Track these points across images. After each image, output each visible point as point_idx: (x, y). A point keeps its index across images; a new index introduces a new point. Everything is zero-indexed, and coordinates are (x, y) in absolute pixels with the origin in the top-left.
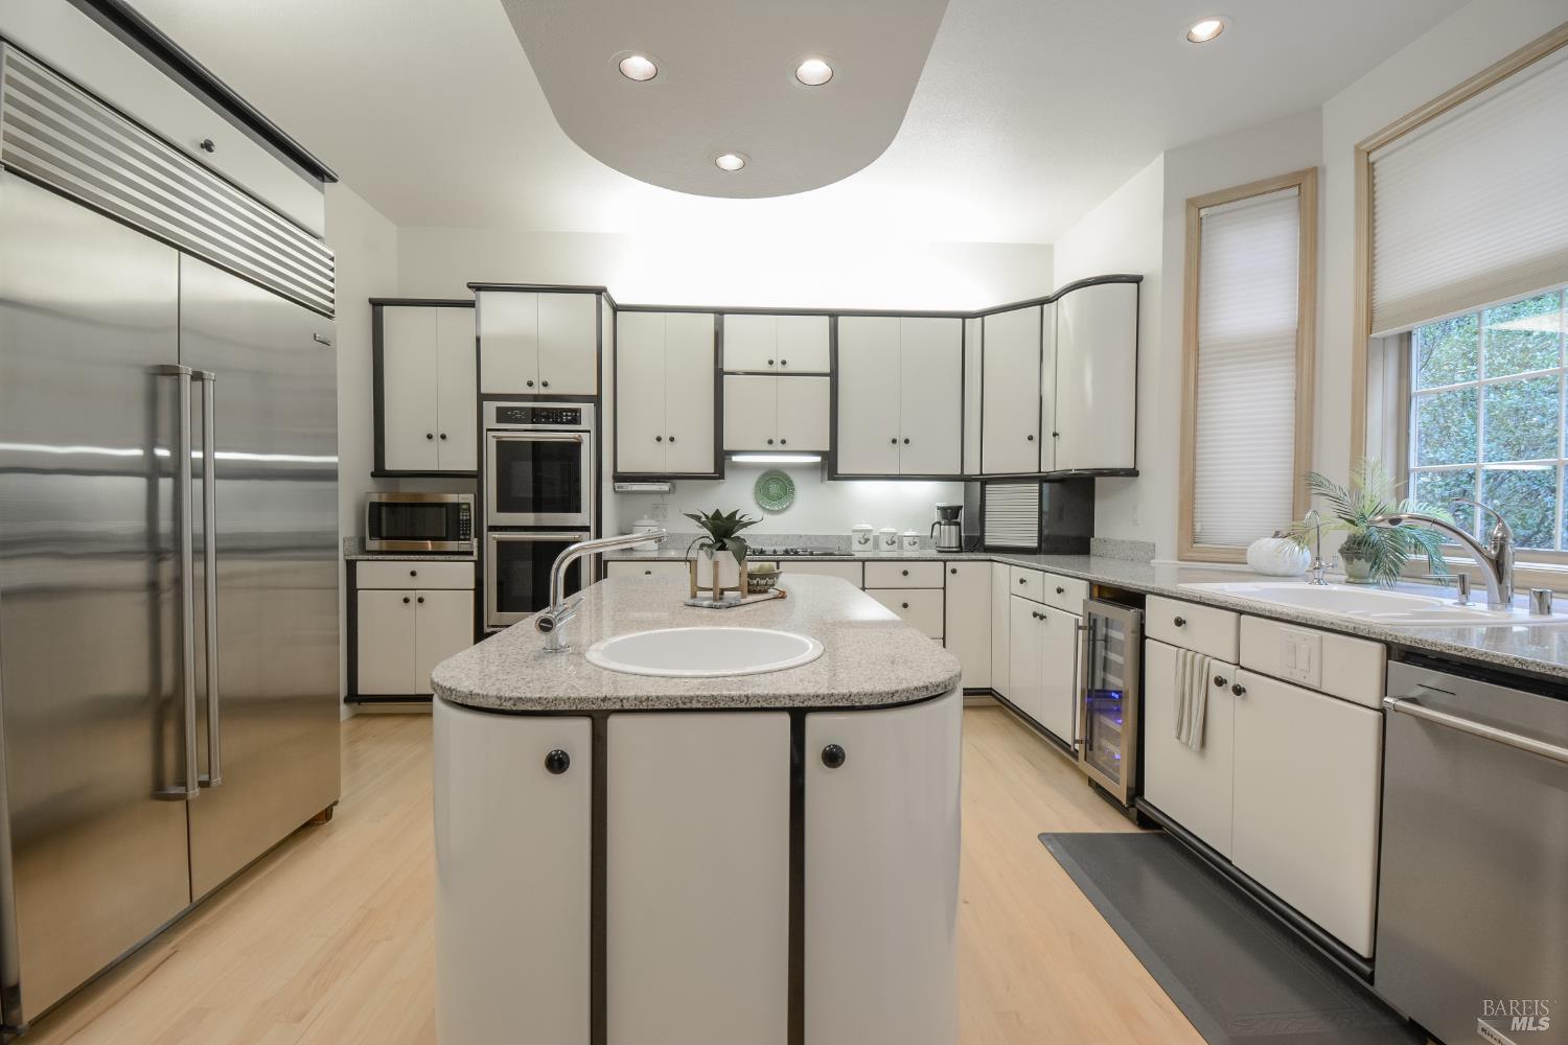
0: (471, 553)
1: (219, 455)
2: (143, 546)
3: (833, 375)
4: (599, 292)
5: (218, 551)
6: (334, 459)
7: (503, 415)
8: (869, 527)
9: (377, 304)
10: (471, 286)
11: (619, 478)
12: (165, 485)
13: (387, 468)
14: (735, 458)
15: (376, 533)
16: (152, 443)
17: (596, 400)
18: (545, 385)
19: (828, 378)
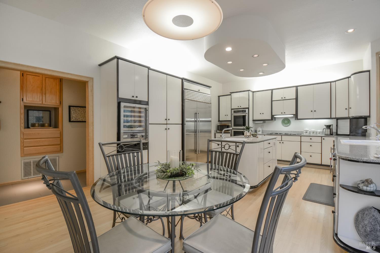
0: (230, 133)
1: (200, 119)
2: (194, 131)
3: (297, 99)
4: (249, 90)
5: (200, 132)
6: (211, 119)
7: (235, 112)
8: (308, 129)
9: (219, 97)
10: (230, 93)
11: (254, 121)
12: (196, 123)
13: (220, 120)
14: (275, 116)
15: (218, 130)
16: (195, 118)
17: (248, 108)
18: (240, 106)
19: (295, 100)
